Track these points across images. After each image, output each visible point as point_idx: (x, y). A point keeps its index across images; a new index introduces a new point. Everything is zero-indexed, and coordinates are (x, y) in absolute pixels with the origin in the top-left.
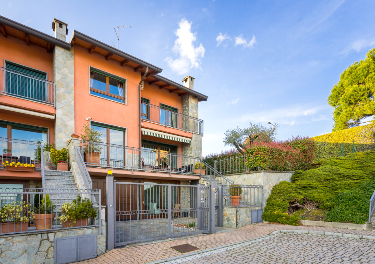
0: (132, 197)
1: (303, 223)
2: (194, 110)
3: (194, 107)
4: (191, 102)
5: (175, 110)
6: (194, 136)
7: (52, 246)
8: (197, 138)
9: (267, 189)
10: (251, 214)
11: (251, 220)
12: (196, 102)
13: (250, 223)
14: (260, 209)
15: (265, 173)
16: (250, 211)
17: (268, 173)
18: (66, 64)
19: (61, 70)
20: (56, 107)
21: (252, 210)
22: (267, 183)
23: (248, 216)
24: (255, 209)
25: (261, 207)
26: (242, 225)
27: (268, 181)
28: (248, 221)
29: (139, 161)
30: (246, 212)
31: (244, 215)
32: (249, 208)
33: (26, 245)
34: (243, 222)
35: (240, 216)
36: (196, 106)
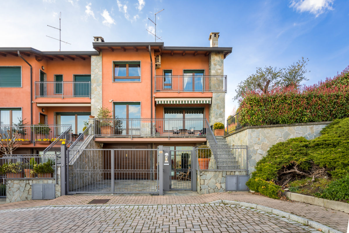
0: (145, 160)
1: (289, 196)
2: (218, 67)
3: (217, 64)
4: (214, 60)
5: (202, 71)
6: (214, 95)
7: (31, 188)
8: (218, 97)
9: (257, 150)
10: (225, 179)
11: (226, 187)
12: (220, 58)
13: (224, 190)
14: (243, 174)
15: (254, 129)
16: (223, 176)
17: (260, 129)
18: (97, 66)
19: (94, 71)
20: (91, 98)
21: (226, 175)
22: (259, 142)
23: (219, 182)
24: (233, 173)
25: (244, 172)
26: (209, 191)
27: (260, 140)
28: (219, 188)
29: (152, 128)
30: (215, 177)
31: (211, 180)
32: (222, 172)
33: (19, 185)
34: (211, 188)
35: (204, 181)
36: (220, 61)
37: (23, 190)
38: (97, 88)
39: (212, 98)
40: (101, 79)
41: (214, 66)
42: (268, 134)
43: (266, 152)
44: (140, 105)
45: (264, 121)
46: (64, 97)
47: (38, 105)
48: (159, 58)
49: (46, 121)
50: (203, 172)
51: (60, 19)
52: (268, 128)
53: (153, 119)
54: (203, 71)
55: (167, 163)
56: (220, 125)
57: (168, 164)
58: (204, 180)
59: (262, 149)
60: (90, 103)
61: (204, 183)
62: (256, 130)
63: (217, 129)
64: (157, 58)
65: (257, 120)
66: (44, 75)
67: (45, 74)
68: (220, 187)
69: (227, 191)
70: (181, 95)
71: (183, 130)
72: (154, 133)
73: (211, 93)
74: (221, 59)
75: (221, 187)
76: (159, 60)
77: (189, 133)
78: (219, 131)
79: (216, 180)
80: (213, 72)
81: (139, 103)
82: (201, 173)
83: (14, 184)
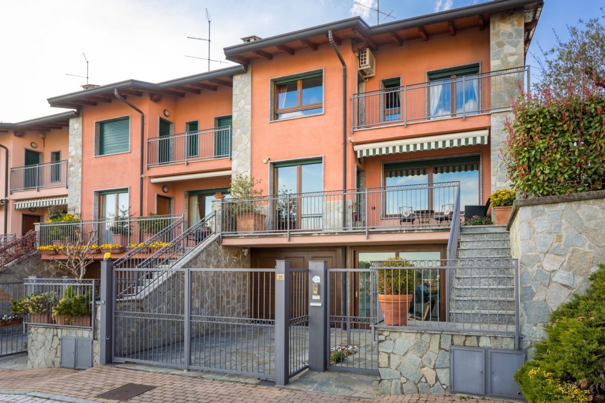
2: (507, 50)
3: (504, 42)
4: (498, 32)
5: (474, 68)
6: (495, 121)
7: (59, 344)
9: (553, 271)
10: (448, 358)
11: (450, 382)
12: (513, 25)
13: (445, 389)
14: (504, 347)
15: (540, 207)
16: (442, 347)
17: (562, 206)
18: (243, 93)
19: (238, 105)
20: (231, 159)
21: (452, 344)
22: (558, 246)
23: (430, 363)
24: (471, 342)
25: (508, 339)
26: (402, 388)
27: (564, 239)
28: (431, 380)
29: (344, 213)
30: (420, 348)
31: (408, 355)
32: (439, 336)
33: (44, 337)
34: (407, 379)
35: (389, 358)
36: (514, 34)
37: (49, 347)
38: (242, 138)
39: (489, 128)
40: (250, 119)
41: (497, 49)
42: (593, 222)
43: (584, 281)
44: (322, 163)
45: (574, 179)
46: (189, 162)
47: (154, 180)
48: (365, 56)
49: (172, 208)
50: (386, 333)
51: (209, 22)
52: (591, 201)
53: (348, 193)
54: (477, 66)
55: (316, 301)
56: (506, 197)
57: (320, 304)
58: (389, 354)
59: (570, 268)
60: (230, 169)
61: (389, 364)
62: (547, 209)
63: (499, 205)
64: (362, 56)
65: (551, 176)
66: (170, 125)
67: (172, 123)
68: (435, 378)
69: (455, 393)
70: (411, 131)
71: (427, 212)
72: (350, 223)
73: (487, 117)
74: (516, 27)
75: (437, 379)
76: (365, 59)
77: (437, 219)
78: (502, 212)
79: (421, 358)
80: (495, 64)
81: (318, 160)
82: (381, 334)
83: (38, 334)
